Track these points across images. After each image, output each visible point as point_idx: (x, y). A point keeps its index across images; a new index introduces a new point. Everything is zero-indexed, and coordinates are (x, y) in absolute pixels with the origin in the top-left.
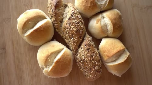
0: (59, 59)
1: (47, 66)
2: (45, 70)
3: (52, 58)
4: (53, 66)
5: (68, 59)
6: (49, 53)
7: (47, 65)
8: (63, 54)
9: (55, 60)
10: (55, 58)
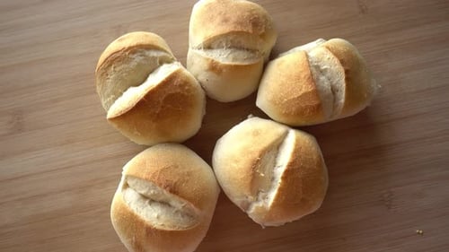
0: (291, 164)
1: (257, 194)
2: (257, 208)
3: (268, 167)
4: (280, 189)
5: (315, 157)
6: (256, 156)
7: (258, 192)
8: (296, 145)
9: (280, 171)
10: (275, 164)
